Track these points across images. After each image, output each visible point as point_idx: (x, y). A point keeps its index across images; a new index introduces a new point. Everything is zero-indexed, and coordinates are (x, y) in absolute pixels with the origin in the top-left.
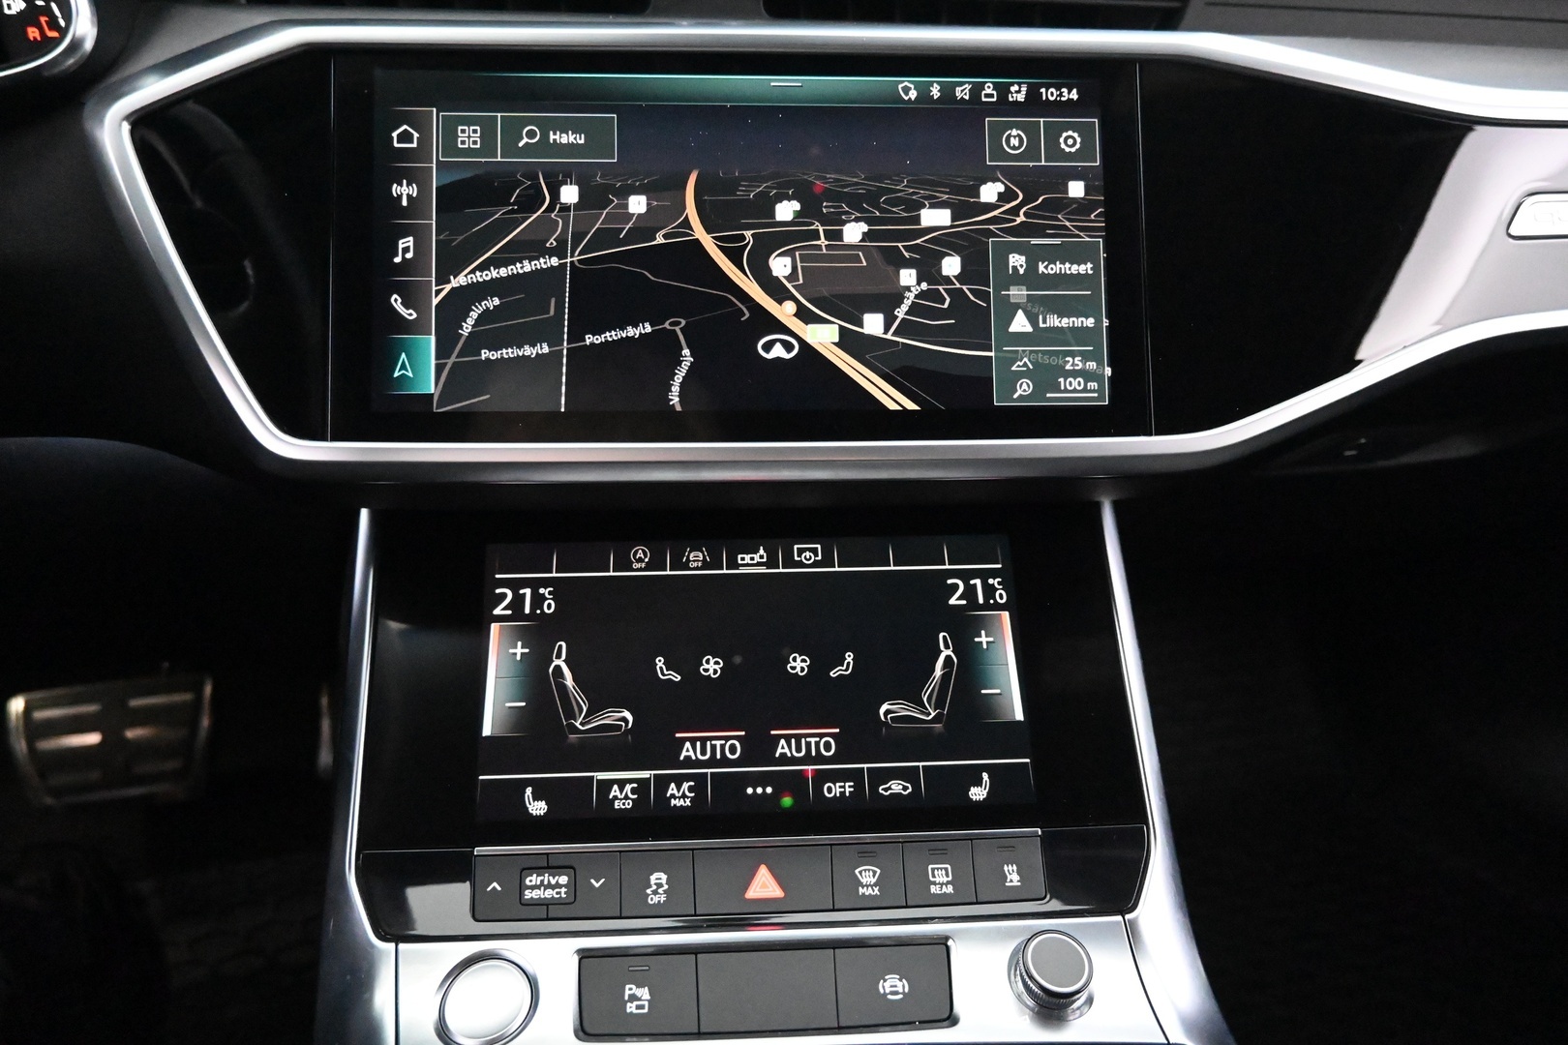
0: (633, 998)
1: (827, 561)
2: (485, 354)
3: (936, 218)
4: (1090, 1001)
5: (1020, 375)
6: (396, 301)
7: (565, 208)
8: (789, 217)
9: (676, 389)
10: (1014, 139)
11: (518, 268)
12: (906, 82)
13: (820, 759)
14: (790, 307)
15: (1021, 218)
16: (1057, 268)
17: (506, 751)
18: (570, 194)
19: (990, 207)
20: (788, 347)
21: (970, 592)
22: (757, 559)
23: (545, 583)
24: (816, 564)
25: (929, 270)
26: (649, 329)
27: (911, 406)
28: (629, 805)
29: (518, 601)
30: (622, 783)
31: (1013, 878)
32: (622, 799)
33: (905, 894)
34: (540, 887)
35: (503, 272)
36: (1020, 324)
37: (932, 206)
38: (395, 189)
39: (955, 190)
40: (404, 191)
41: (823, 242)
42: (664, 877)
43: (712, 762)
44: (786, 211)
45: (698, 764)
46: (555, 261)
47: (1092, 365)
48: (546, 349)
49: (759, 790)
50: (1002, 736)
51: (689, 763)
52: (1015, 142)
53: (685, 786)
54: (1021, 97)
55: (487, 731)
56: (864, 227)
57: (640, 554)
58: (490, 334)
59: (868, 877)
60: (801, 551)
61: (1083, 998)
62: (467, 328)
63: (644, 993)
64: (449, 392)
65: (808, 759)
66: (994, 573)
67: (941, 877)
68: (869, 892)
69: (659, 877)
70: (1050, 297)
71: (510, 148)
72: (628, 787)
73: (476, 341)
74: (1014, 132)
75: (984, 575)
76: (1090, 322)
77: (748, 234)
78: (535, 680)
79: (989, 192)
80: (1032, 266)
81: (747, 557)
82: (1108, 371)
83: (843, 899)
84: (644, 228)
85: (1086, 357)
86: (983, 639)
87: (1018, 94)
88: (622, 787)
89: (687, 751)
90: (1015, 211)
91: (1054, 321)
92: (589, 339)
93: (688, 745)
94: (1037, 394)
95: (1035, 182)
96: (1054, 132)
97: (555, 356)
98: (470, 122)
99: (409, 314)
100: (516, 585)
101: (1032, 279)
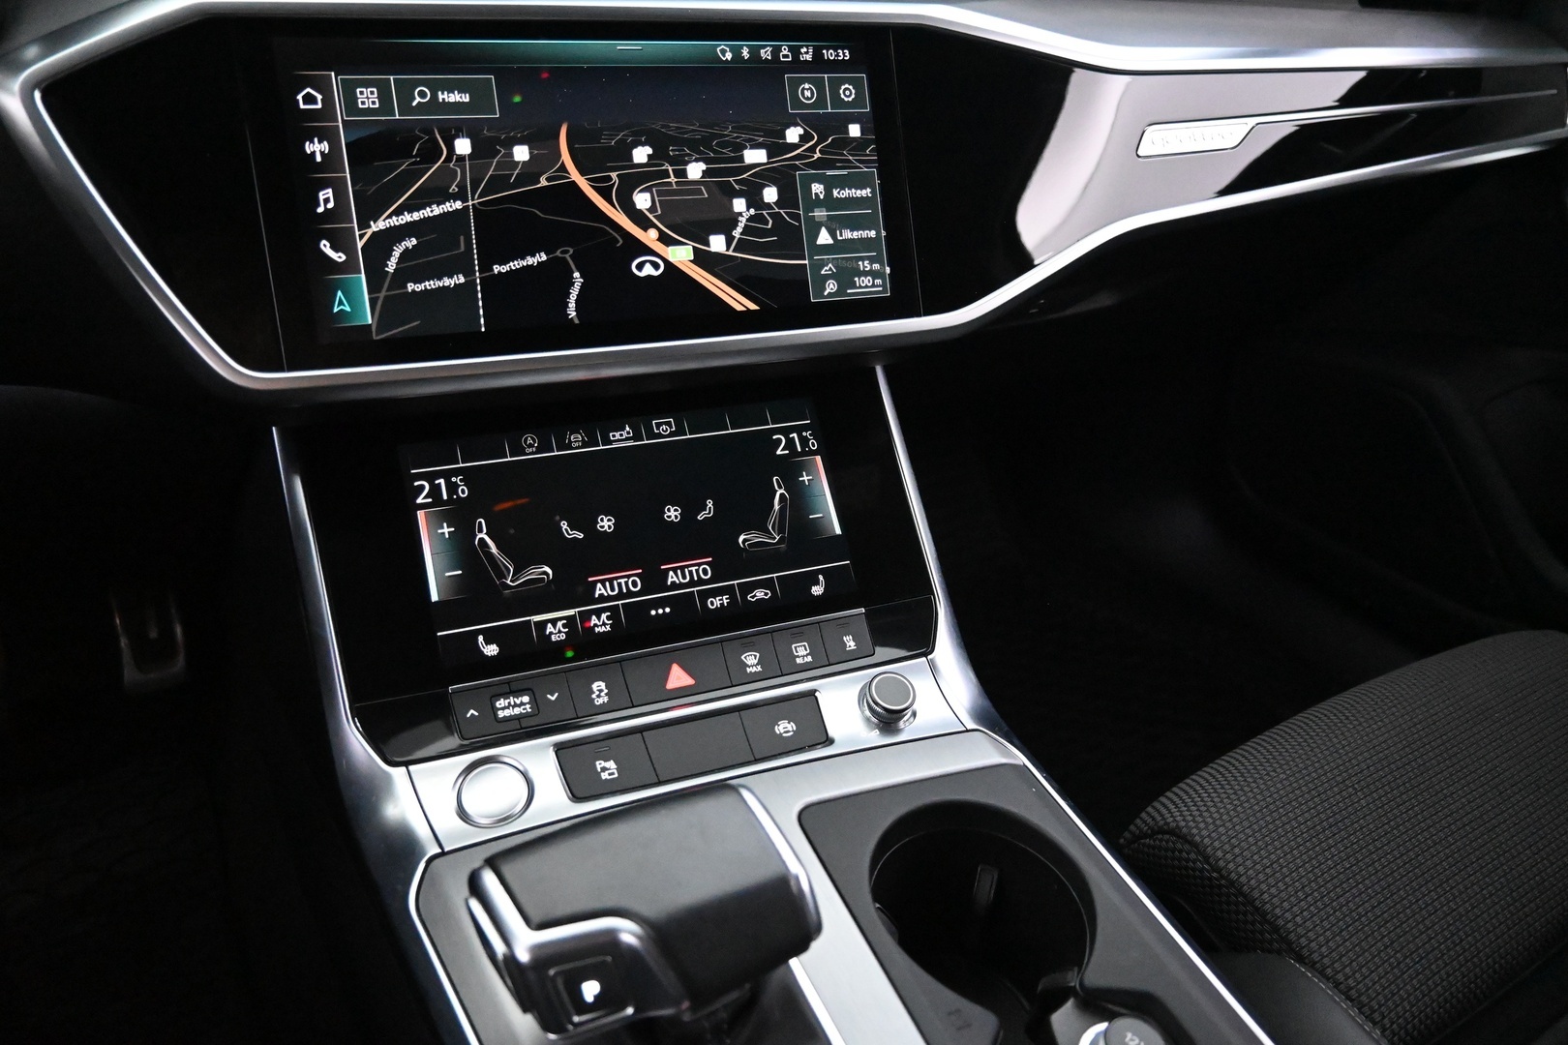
0: (604, 769)
1: (680, 431)
2: (410, 287)
3: (755, 156)
4: (914, 714)
5: (827, 277)
6: (325, 246)
7: (461, 158)
8: (645, 160)
9: (572, 305)
10: (807, 92)
11: (427, 212)
12: (723, 45)
13: (701, 582)
14: (653, 234)
15: (817, 155)
16: (846, 193)
17: (452, 610)
18: (463, 146)
19: (795, 147)
20: (656, 266)
21: (790, 443)
22: (625, 435)
23: (456, 472)
24: (671, 435)
25: (755, 200)
26: (544, 258)
27: (753, 307)
28: (563, 637)
29: (435, 491)
30: (554, 622)
31: (850, 644)
32: (557, 633)
33: (779, 667)
34: (509, 707)
35: (416, 216)
36: (824, 238)
37: (752, 147)
38: (309, 148)
39: (768, 133)
40: (317, 148)
41: (673, 179)
42: (602, 685)
43: (621, 596)
44: (641, 154)
45: (610, 598)
46: (458, 205)
47: (876, 266)
48: (462, 280)
49: (660, 611)
50: (830, 547)
51: (602, 599)
52: (808, 94)
53: (604, 616)
54: (809, 57)
55: (435, 597)
56: (702, 166)
57: (530, 441)
58: (412, 267)
59: (751, 660)
60: (658, 425)
61: (909, 713)
62: (392, 265)
63: (611, 765)
64: (385, 318)
65: (692, 583)
66: (805, 428)
67: (802, 652)
68: (754, 670)
69: (598, 686)
70: (843, 215)
71: (406, 107)
72: (560, 624)
73: (404, 274)
74: (807, 86)
75: (799, 430)
76: (872, 234)
77: (614, 175)
78: (463, 550)
79: (793, 135)
80: (828, 192)
81: (617, 434)
82: (888, 270)
83: (740, 679)
84: (530, 172)
85: (872, 260)
86: (805, 478)
87: (807, 54)
88: (555, 624)
89: (599, 590)
90: (812, 149)
91: (848, 234)
92: (496, 269)
93: (599, 585)
94: (841, 291)
95: (825, 126)
96: (835, 85)
97: (470, 284)
98: (367, 84)
99: (339, 257)
100: (430, 477)
101: (829, 202)
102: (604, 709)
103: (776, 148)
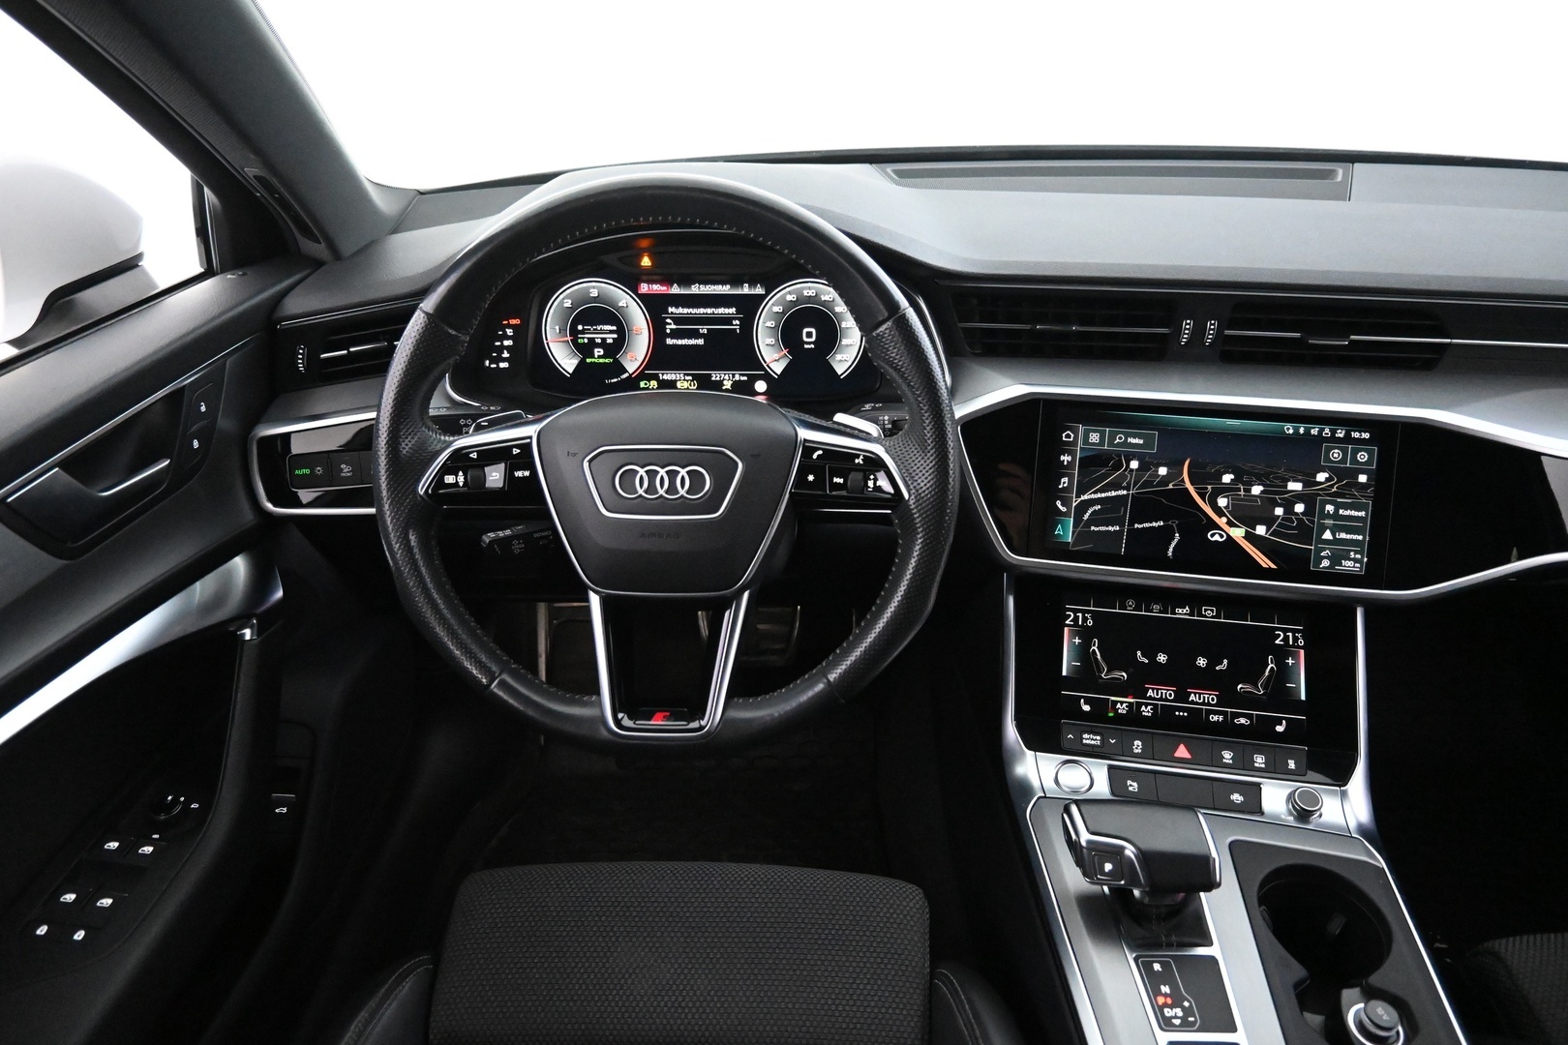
0: (1131, 785)
1: (1218, 616)
2: (1093, 528)
3: (1295, 486)
4: (1321, 816)
5: (1325, 557)
6: (1058, 504)
7: (1132, 470)
8: (1229, 481)
9: (1171, 550)
10: (1336, 454)
11: (1109, 494)
12: (1288, 425)
13: (1209, 704)
14: (1224, 520)
15: (1335, 489)
16: (1348, 513)
17: (1070, 682)
18: (1134, 464)
19: (1321, 483)
20: (1222, 536)
21: (1286, 639)
22: (1185, 611)
23: (1088, 612)
24: (1212, 617)
25: (1289, 510)
26: (1162, 524)
27: (1273, 566)
28: (1125, 712)
29: (1076, 619)
30: (1122, 703)
31: (1292, 764)
32: (1122, 709)
33: (1244, 765)
34: (1090, 739)
35: (1103, 495)
36: (1327, 535)
37: (1294, 481)
38: (1062, 458)
39: (1305, 474)
40: (1066, 458)
41: (1242, 493)
42: (1140, 743)
43: (1161, 699)
44: (1227, 478)
45: (1154, 699)
46: (1125, 492)
47: (1358, 556)
48: (1118, 528)
49: (1181, 714)
50: (1296, 706)
51: (1150, 698)
52: (1336, 455)
53: (1149, 707)
54: (1341, 436)
55: (1064, 673)
56: (1261, 488)
57: (1130, 603)
58: (1095, 519)
59: (1227, 756)
60: (1206, 610)
61: (1318, 813)
62: (1086, 517)
63: (1135, 784)
64: (1076, 541)
65: (1203, 704)
66: (1298, 631)
67: (1260, 761)
68: (1227, 761)
69: (1137, 743)
70: (1342, 524)
71: (1111, 443)
72: (1124, 705)
73: (1092, 521)
74: (1336, 451)
75: (1294, 631)
76: (1360, 538)
77: (1209, 487)
78: (1083, 653)
79: (1321, 477)
80: (1336, 511)
81: (1180, 610)
82: (1366, 559)
83: (1217, 763)
84: (1165, 480)
85: (1356, 552)
86: (1290, 661)
87: (1341, 434)
88: (1122, 704)
89: (1150, 693)
90: (1332, 486)
91: (1343, 536)
92: (1136, 526)
93: (1150, 691)
94: (1331, 566)
95: (1341, 473)
96: (1355, 453)
97: (1121, 532)
98: (1095, 431)
99: (1063, 509)
100: (1075, 611)
101: (1336, 516)
102: (1137, 756)
103: (1309, 482)
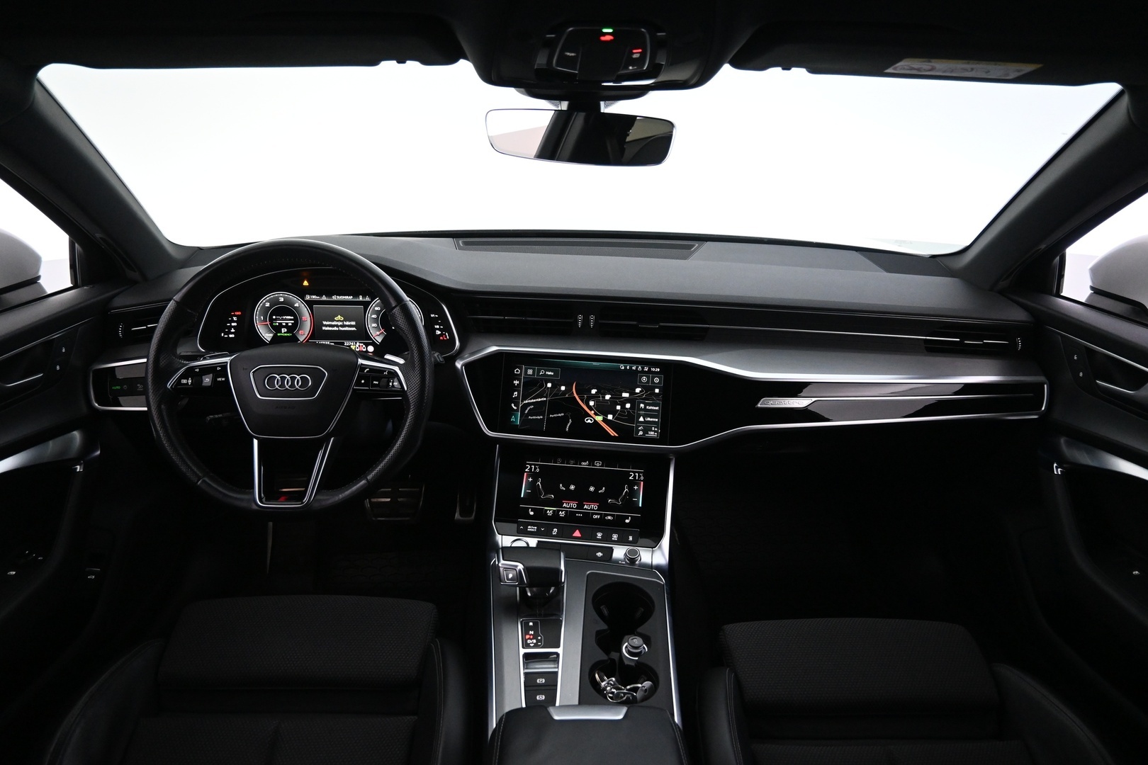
1: (602, 466)
2: (530, 417)
3: (626, 395)
4: (640, 561)
5: (640, 430)
6: (513, 405)
7: (548, 388)
8: (595, 393)
9: (567, 427)
10: (644, 379)
11: (537, 400)
12: (622, 365)
13: (593, 510)
14: (593, 412)
16: (651, 408)
17: (525, 501)
18: (549, 385)
19: (638, 393)
20: (591, 420)
21: (635, 476)
23: (537, 465)
24: (599, 466)
25: (623, 407)
26: (563, 415)
27: (616, 435)
28: (551, 515)
29: (531, 469)
30: (550, 510)
32: (550, 513)
33: (607, 538)
34: (530, 528)
35: (535, 400)
36: (641, 419)
37: (625, 392)
38: (514, 382)
39: (630, 389)
40: (516, 382)
41: (601, 398)
43: (570, 508)
44: (594, 391)
45: (567, 508)
46: (545, 399)
47: (656, 429)
48: (542, 417)
49: (579, 515)
50: (637, 509)
51: (565, 508)
53: (563, 512)
55: (522, 496)
56: (610, 396)
57: (560, 460)
58: (531, 413)
59: (599, 535)
60: (596, 463)
61: (637, 560)
62: (527, 412)
64: (522, 424)
65: (591, 510)
66: (641, 472)
67: (615, 537)
68: (599, 537)
69: (555, 530)
70: (649, 414)
71: (538, 374)
73: (529, 414)
74: (644, 377)
75: (639, 472)
76: (657, 420)
77: (585, 396)
78: (532, 486)
79: (638, 390)
80: (645, 407)
82: (659, 431)
83: (594, 538)
84: (564, 393)
85: (655, 427)
86: (636, 488)
87: (646, 369)
88: (550, 511)
89: (565, 505)
90: (643, 395)
91: (649, 419)
92: (551, 416)
94: (644, 434)
95: (648, 388)
96: (653, 378)
97: (543, 419)
98: (530, 369)
99: (515, 408)
100: (531, 465)
101: (645, 409)
102: (554, 536)
103: (632, 393)
